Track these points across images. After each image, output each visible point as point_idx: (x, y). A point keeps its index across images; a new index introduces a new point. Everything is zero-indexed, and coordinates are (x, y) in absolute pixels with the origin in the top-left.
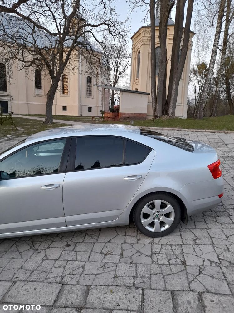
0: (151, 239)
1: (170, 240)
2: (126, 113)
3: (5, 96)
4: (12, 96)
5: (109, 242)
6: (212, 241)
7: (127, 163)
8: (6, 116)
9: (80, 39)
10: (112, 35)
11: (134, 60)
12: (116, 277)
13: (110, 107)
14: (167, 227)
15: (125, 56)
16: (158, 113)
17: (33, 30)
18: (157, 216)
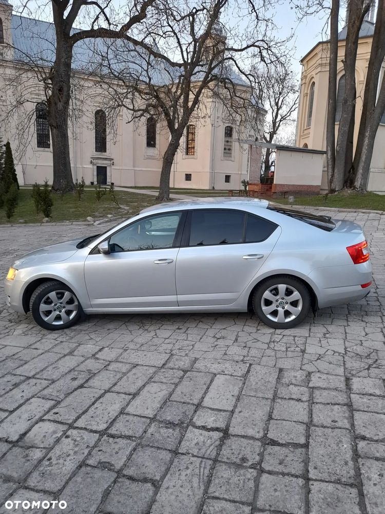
0: (274, 330)
1: (295, 332)
2: (284, 185)
3: (104, 158)
4: (112, 159)
5: (224, 329)
6: (346, 336)
7: (247, 240)
8: (105, 188)
9: (216, 71)
10: (265, 63)
11: (304, 97)
12: (225, 354)
13: (261, 175)
14: (293, 317)
15: (292, 89)
16: (337, 185)
17: (149, 64)
18: (281, 303)
